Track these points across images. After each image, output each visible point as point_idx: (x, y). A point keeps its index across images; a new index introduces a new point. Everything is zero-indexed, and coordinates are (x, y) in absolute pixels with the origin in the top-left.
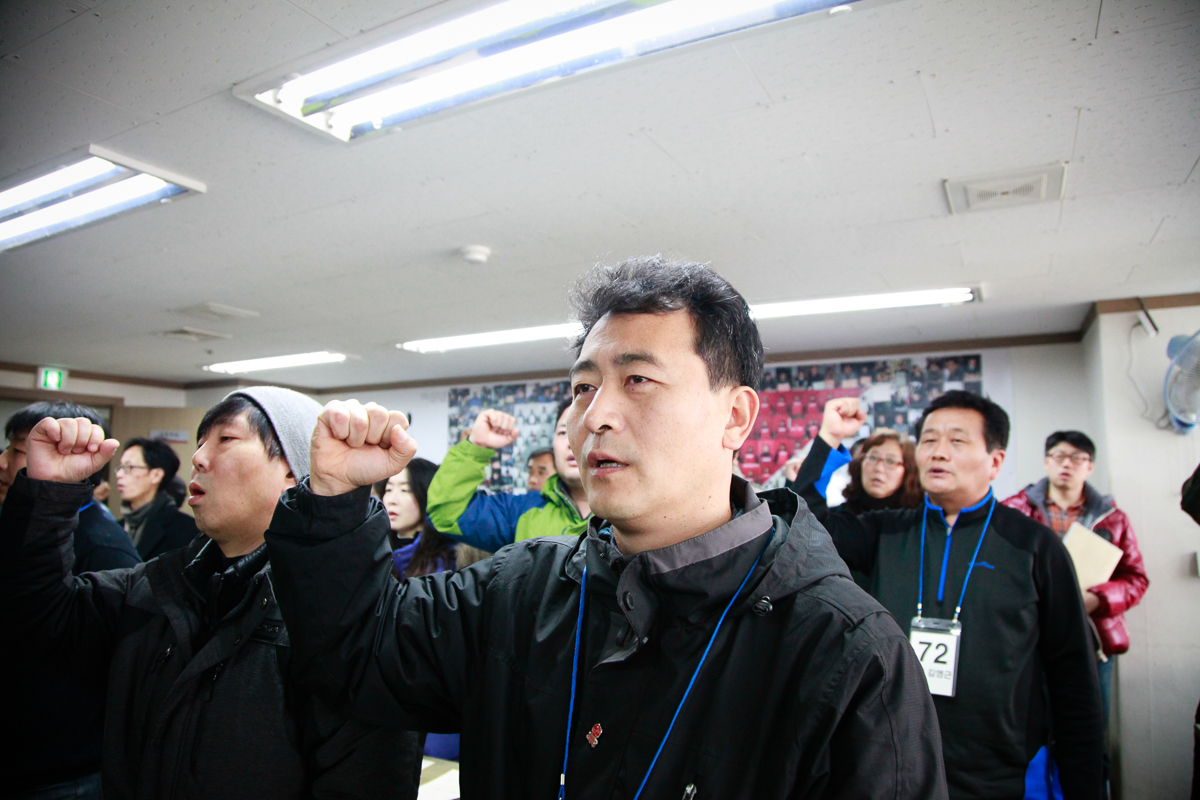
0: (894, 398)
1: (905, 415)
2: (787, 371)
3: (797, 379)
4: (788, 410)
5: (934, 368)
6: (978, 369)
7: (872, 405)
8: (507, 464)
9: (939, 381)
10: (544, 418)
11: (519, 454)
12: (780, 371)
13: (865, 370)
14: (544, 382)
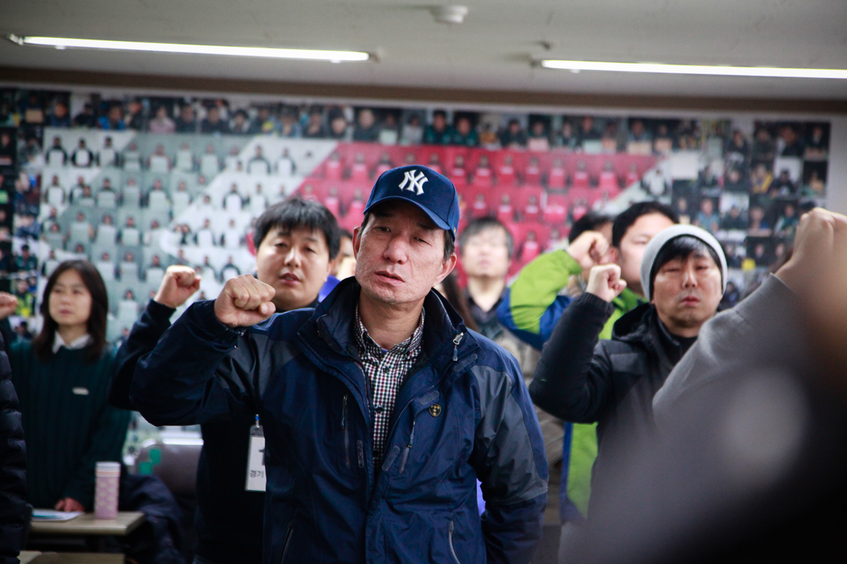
0: (702, 175)
1: (716, 202)
2: (545, 120)
3: (560, 133)
4: (544, 180)
5: (764, 136)
6: (824, 144)
7: (670, 183)
8: (24, 233)
9: (770, 156)
10: (107, 156)
11: (53, 217)
12: (534, 119)
13: (663, 130)
14: (107, 93)
